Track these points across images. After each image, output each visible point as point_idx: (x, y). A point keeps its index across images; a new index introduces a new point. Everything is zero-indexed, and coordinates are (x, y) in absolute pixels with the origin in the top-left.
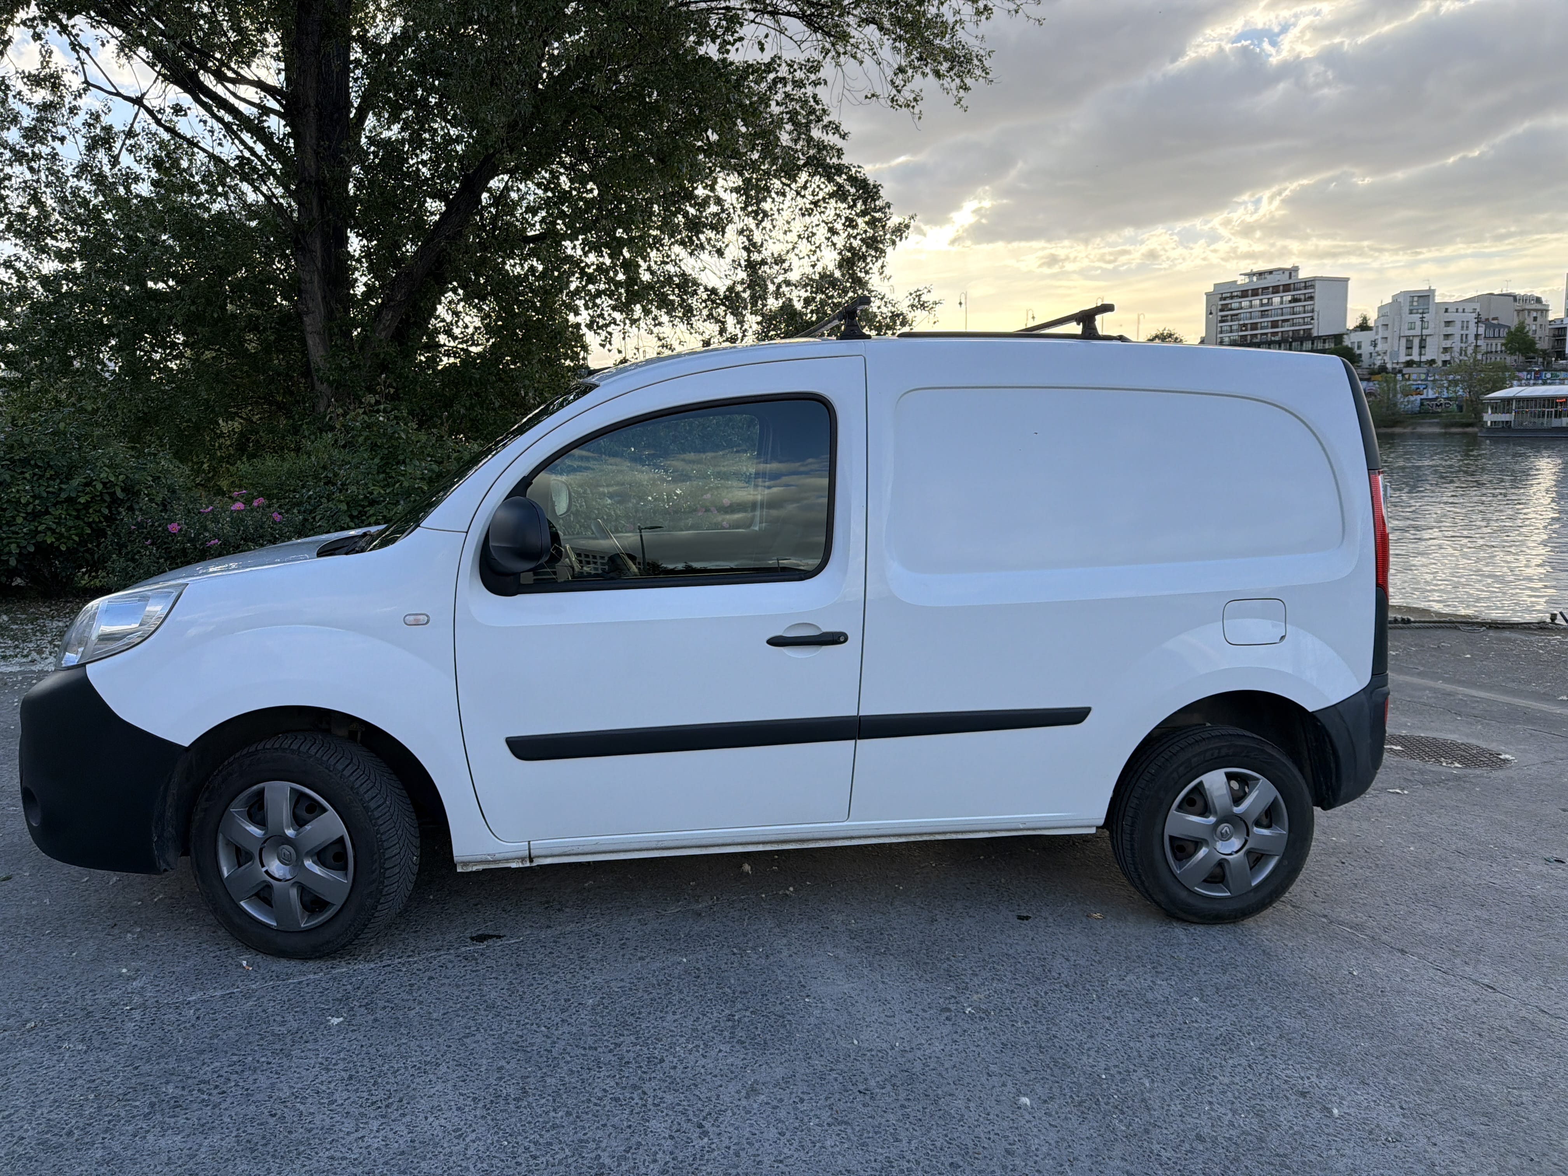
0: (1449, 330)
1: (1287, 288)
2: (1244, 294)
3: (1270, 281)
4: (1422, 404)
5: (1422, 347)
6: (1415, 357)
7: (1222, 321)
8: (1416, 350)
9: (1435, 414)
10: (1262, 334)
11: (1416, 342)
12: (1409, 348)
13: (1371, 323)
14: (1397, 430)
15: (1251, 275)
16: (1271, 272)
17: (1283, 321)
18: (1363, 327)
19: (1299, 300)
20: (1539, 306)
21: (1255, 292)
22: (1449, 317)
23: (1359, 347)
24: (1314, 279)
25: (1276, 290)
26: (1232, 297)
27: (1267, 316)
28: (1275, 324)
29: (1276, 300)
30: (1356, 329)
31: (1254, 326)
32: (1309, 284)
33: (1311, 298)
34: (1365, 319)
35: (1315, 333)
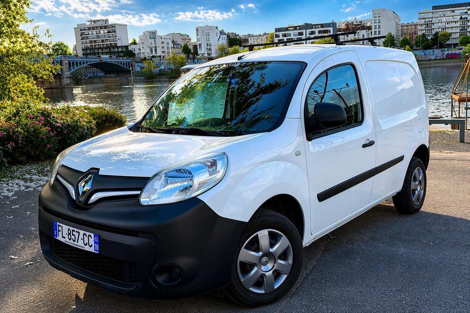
0: (163, 45)
1: (105, 27)
2: (89, 29)
3: (98, 24)
4: (160, 71)
5: (156, 51)
6: (154, 54)
7: (82, 39)
8: (154, 52)
9: (165, 75)
10: (98, 45)
11: (154, 49)
12: (152, 51)
13: (137, 42)
14: (153, 80)
15: (91, 21)
16: (98, 21)
17: (106, 40)
18: (135, 43)
19: (111, 32)
20: (188, 38)
21: (93, 28)
22: (163, 40)
23: (134, 51)
24: (115, 24)
25: (101, 28)
26: (84, 30)
27: (99, 38)
28: (103, 41)
29: (102, 32)
30: (131, 44)
31: (95, 42)
32: (113, 26)
33: (115, 32)
34: (135, 40)
35: (118, 45)
